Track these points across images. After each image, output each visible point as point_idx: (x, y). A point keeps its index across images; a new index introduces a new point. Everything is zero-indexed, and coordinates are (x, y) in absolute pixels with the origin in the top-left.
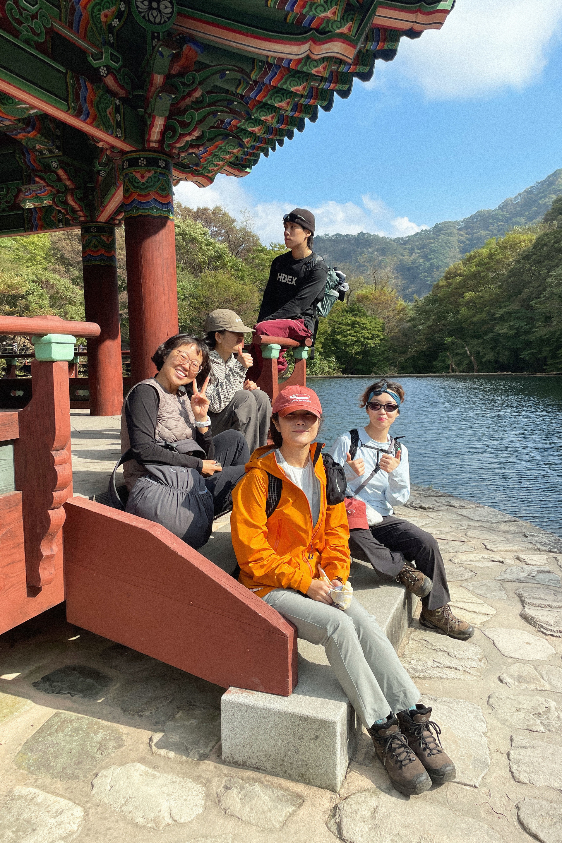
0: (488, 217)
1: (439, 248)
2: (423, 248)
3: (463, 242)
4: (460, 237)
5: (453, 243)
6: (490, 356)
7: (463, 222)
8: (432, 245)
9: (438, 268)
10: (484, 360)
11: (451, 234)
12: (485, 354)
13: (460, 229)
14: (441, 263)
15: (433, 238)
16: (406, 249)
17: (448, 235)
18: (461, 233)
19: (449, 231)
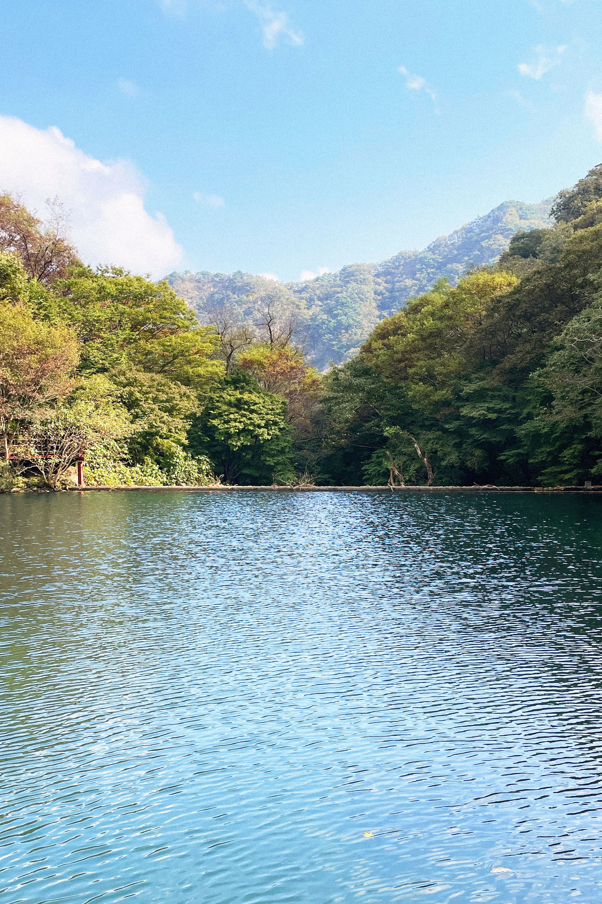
0: (415, 260)
1: (349, 299)
2: (327, 299)
3: (381, 294)
4: (377, 286)
5: (368, 295)
6: (453, 458)
7: (380, 265)
8: (339, 295)
9: (348, 328)
10: (444, 463)
11: (363, 282)
12: (445, 454)
13: (377, 276)
14: (351, 322)
15: (341, 286)
16: (302, 298)
17: (361, 282)
18: (379, 280)
19: (362, 276)
